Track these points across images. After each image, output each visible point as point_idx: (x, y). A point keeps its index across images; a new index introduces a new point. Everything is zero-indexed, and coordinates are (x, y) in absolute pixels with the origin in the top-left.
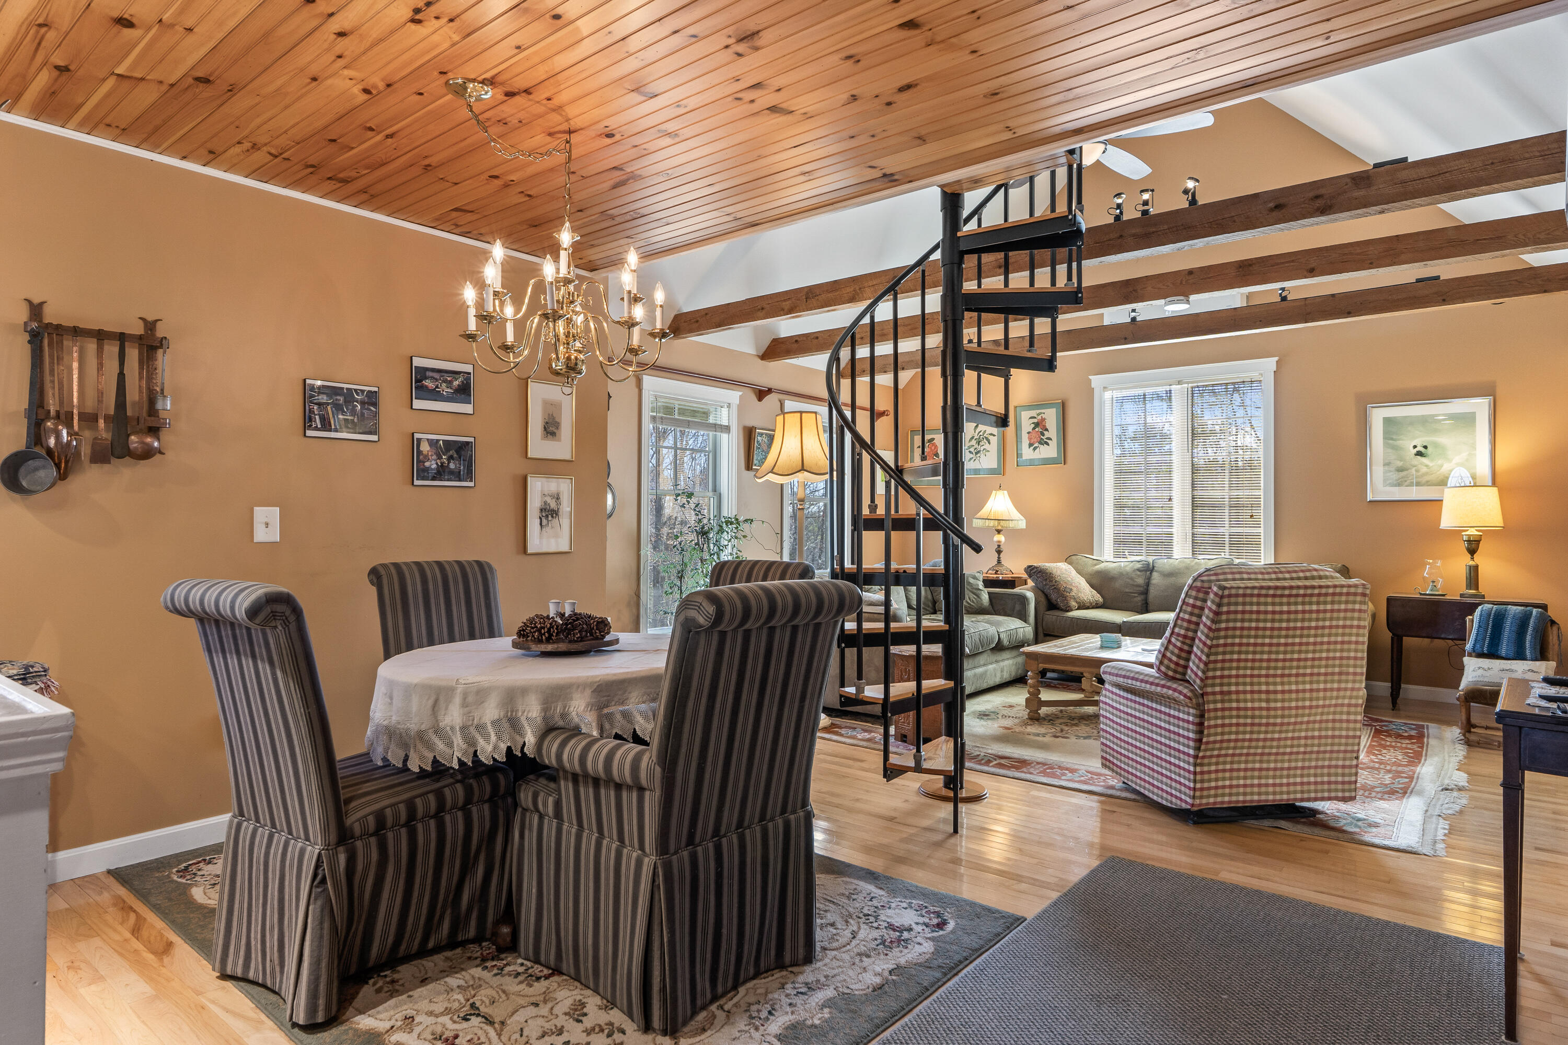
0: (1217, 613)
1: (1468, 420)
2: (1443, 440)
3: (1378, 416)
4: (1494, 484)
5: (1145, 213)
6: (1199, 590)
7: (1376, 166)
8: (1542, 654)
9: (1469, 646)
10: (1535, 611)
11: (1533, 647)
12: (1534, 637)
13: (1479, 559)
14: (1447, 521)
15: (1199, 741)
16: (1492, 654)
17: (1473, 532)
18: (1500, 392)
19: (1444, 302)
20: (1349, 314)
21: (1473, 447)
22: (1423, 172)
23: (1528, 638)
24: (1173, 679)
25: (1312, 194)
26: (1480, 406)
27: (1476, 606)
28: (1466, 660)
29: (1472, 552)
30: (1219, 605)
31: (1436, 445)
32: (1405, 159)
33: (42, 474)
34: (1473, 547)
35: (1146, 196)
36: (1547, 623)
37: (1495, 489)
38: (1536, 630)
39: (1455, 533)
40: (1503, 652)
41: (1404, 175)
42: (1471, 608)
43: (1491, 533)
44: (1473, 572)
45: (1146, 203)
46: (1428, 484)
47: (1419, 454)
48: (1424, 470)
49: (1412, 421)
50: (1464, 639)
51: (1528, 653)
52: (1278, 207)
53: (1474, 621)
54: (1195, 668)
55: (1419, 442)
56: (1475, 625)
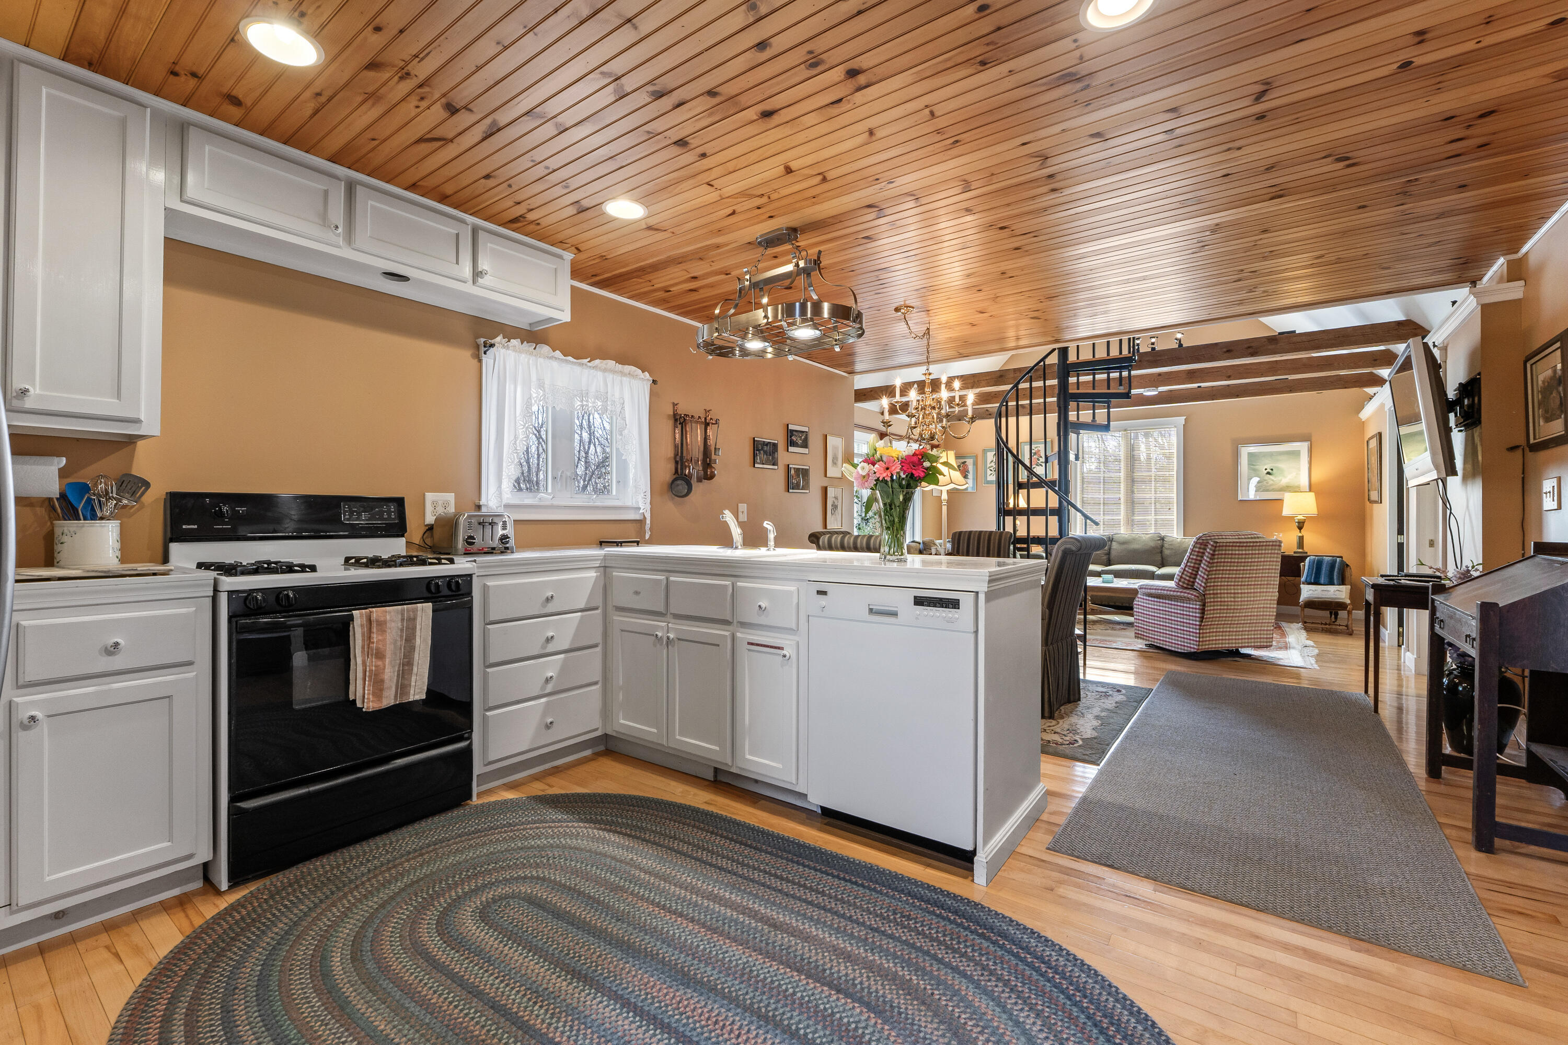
0: (1213, 555)
1: (1296, 454)
2: (1282, 465)
3: (1245, 451)
4: (1310, 490)
5: (1153, 349)
6: (1201, 544)
7: (1280, 334)
8: (1342, 582)
9: (1303, 579)
10: (1338, 559)
11: (1338, 579)
12: (1338, 573)
13: (1304, 532)
14: (1286, 512)
15: (1202, 618)
16: (1316, 583)
17: (1300, 517)
18: (1313, 439)
19: (1291, 391)
20: (1237, 396)
21: (1299, 469)
22: (1304, 338)
23: (1335, 574)
24: (1186, 588)
25: (1246, 346)
26: (1303, 447)
27: (1306, 557)
28: (1302, 586)
29: (1300, 528)
30: (1214, 551)
31: (1278, 468)
32: (1294, 332)
33: (680, 487)
34: (1301, 525)
35: (1153, 340)
36: (1345, 566)
37: (1312, 495)
38: (1339, 569)
39: (1291, 518)
40: (1322, 581)
41: (1295, 339)
42: (1303, 559)
43: (1310, 518)
44: (1301, 540)
45: (1153, 344)
46: (1274, 490)
47: (1268, 473)
48: (1271, 482)
49: (1265, 455)
50: (1299, 575)
51: (1335, 582)
52: (1228, 351)
53: (1306, 566)
54: (1199, 582)
55: (1268, 467)
56: (1306, 567)
